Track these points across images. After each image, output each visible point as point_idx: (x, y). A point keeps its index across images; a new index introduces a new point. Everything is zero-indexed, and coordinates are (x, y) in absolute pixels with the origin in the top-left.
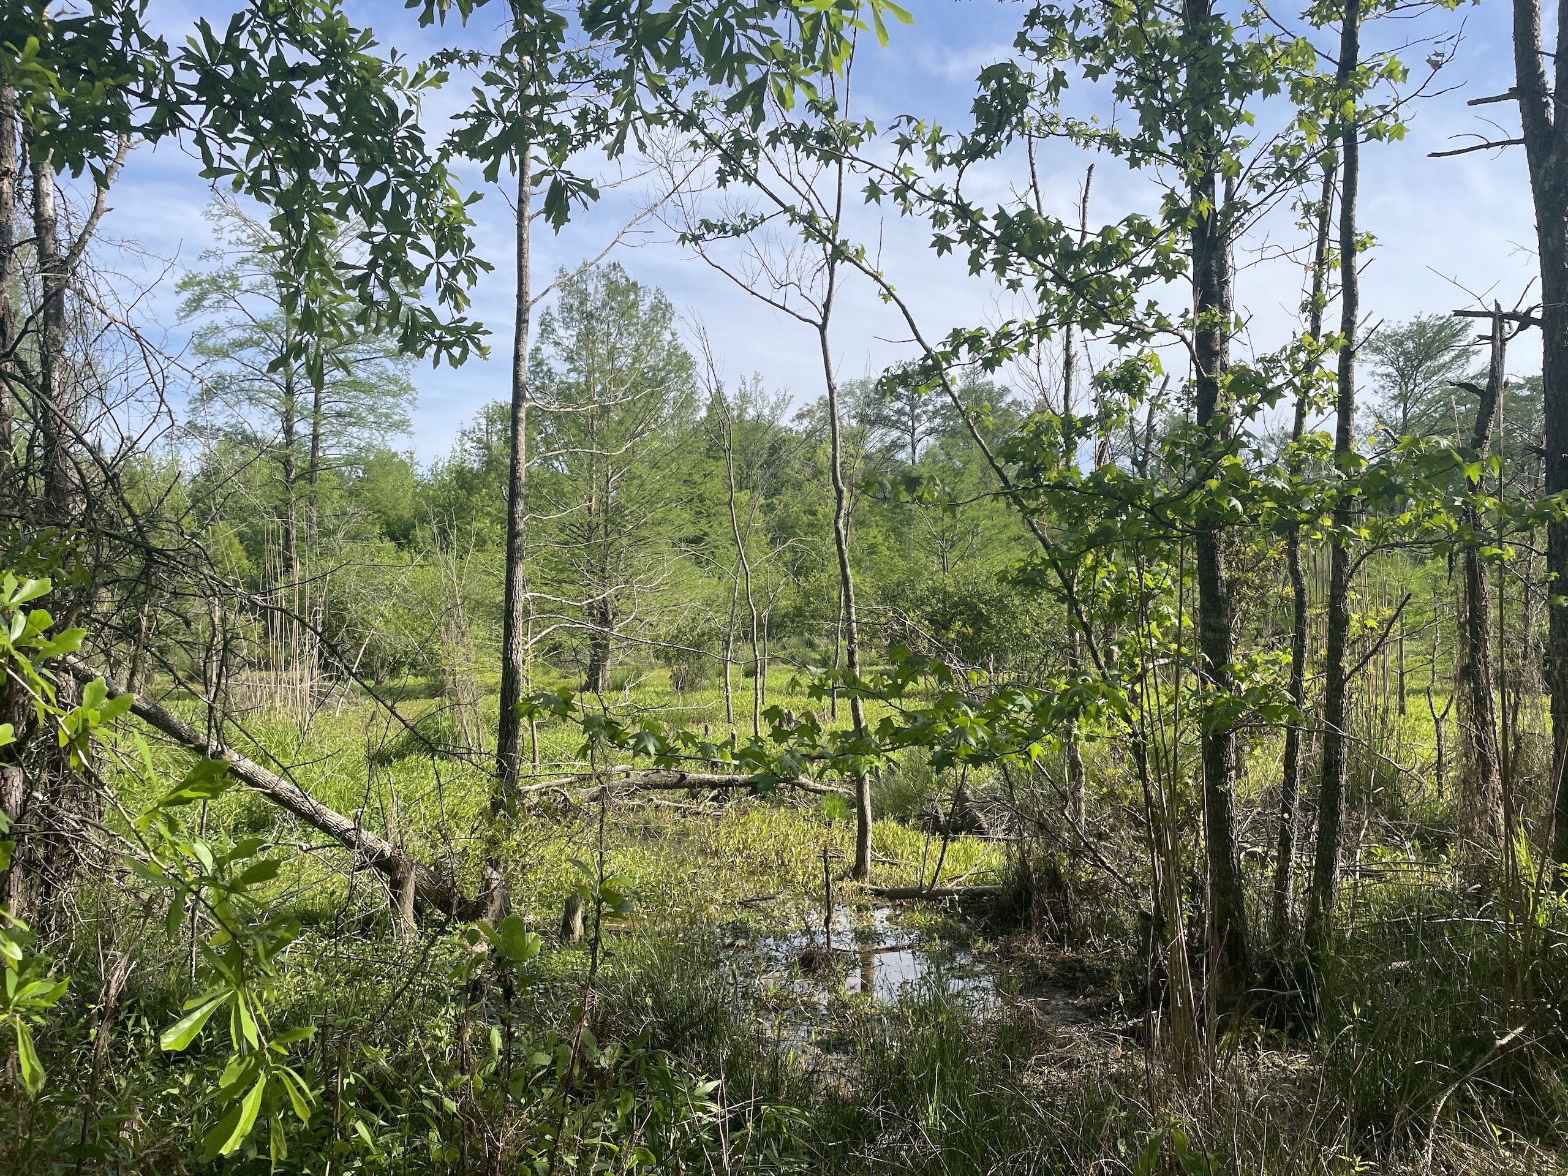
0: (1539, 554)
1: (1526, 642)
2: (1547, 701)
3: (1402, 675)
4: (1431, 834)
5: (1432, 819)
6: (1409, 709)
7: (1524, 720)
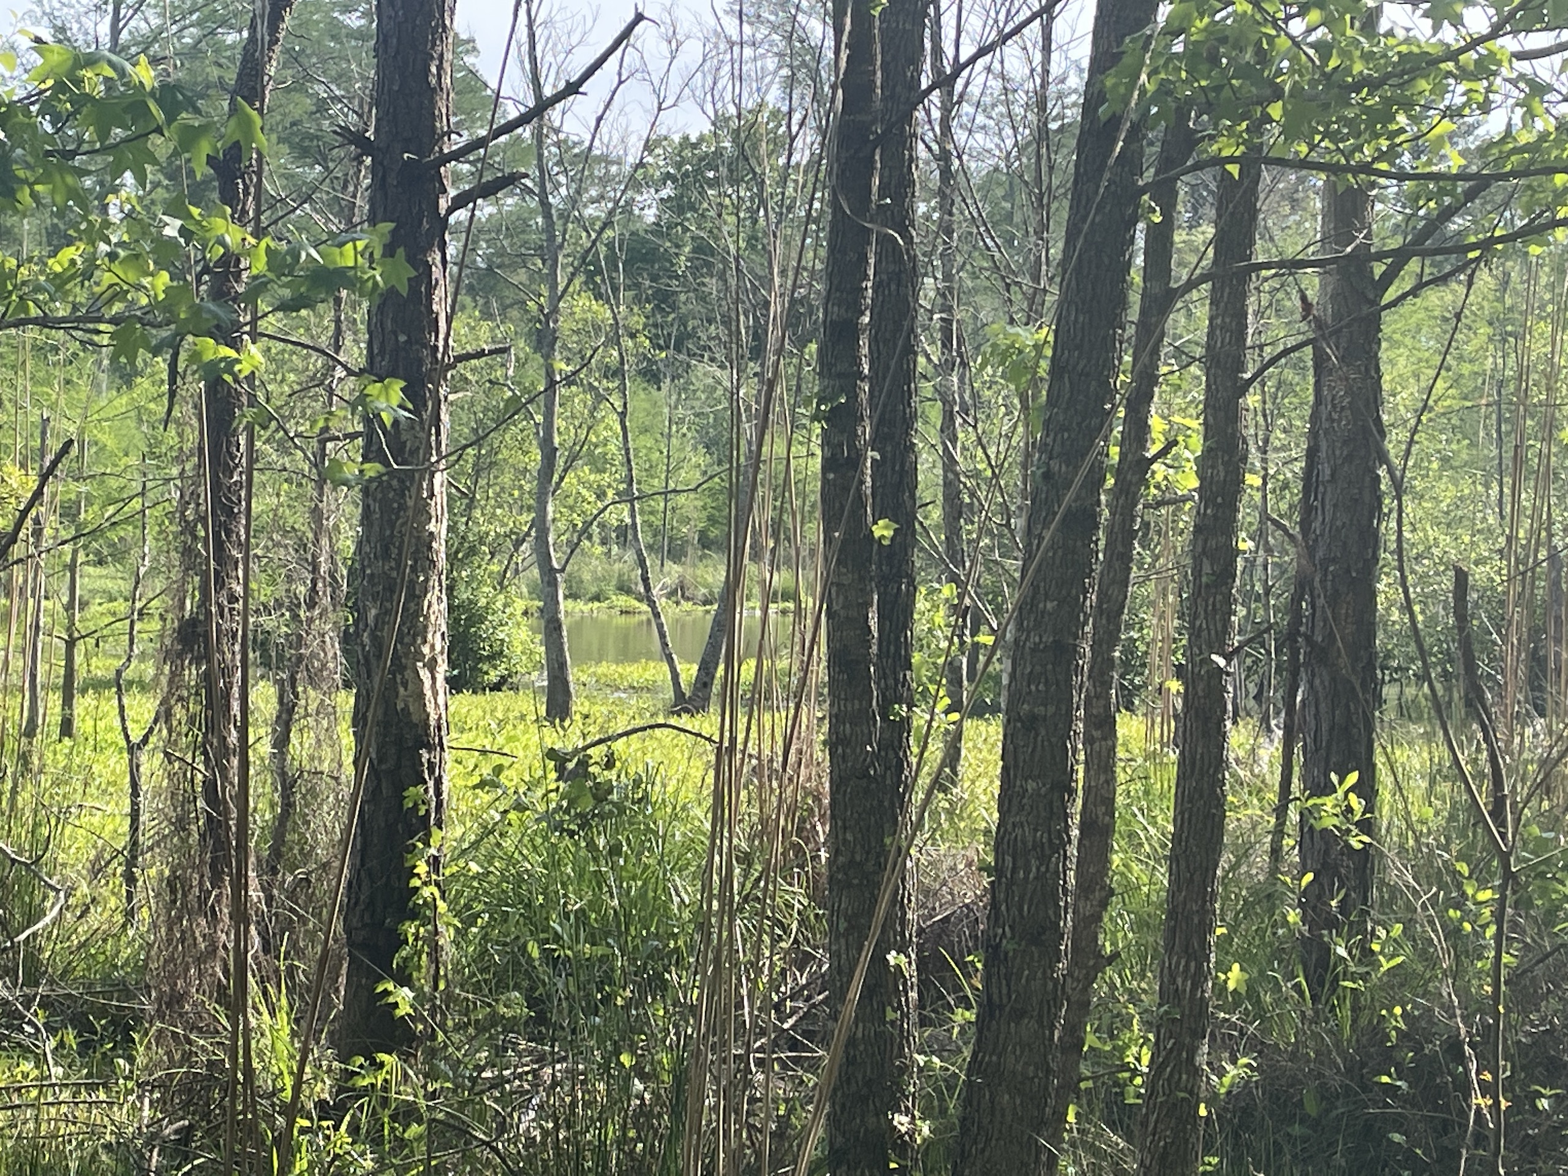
0: (350, 372)
1: (315, 568)
2: (346, 701)
3: (71, 644)
4: (102, 1012)
5: (106, 978)
6: (83, 725)
7: (300, 745)
